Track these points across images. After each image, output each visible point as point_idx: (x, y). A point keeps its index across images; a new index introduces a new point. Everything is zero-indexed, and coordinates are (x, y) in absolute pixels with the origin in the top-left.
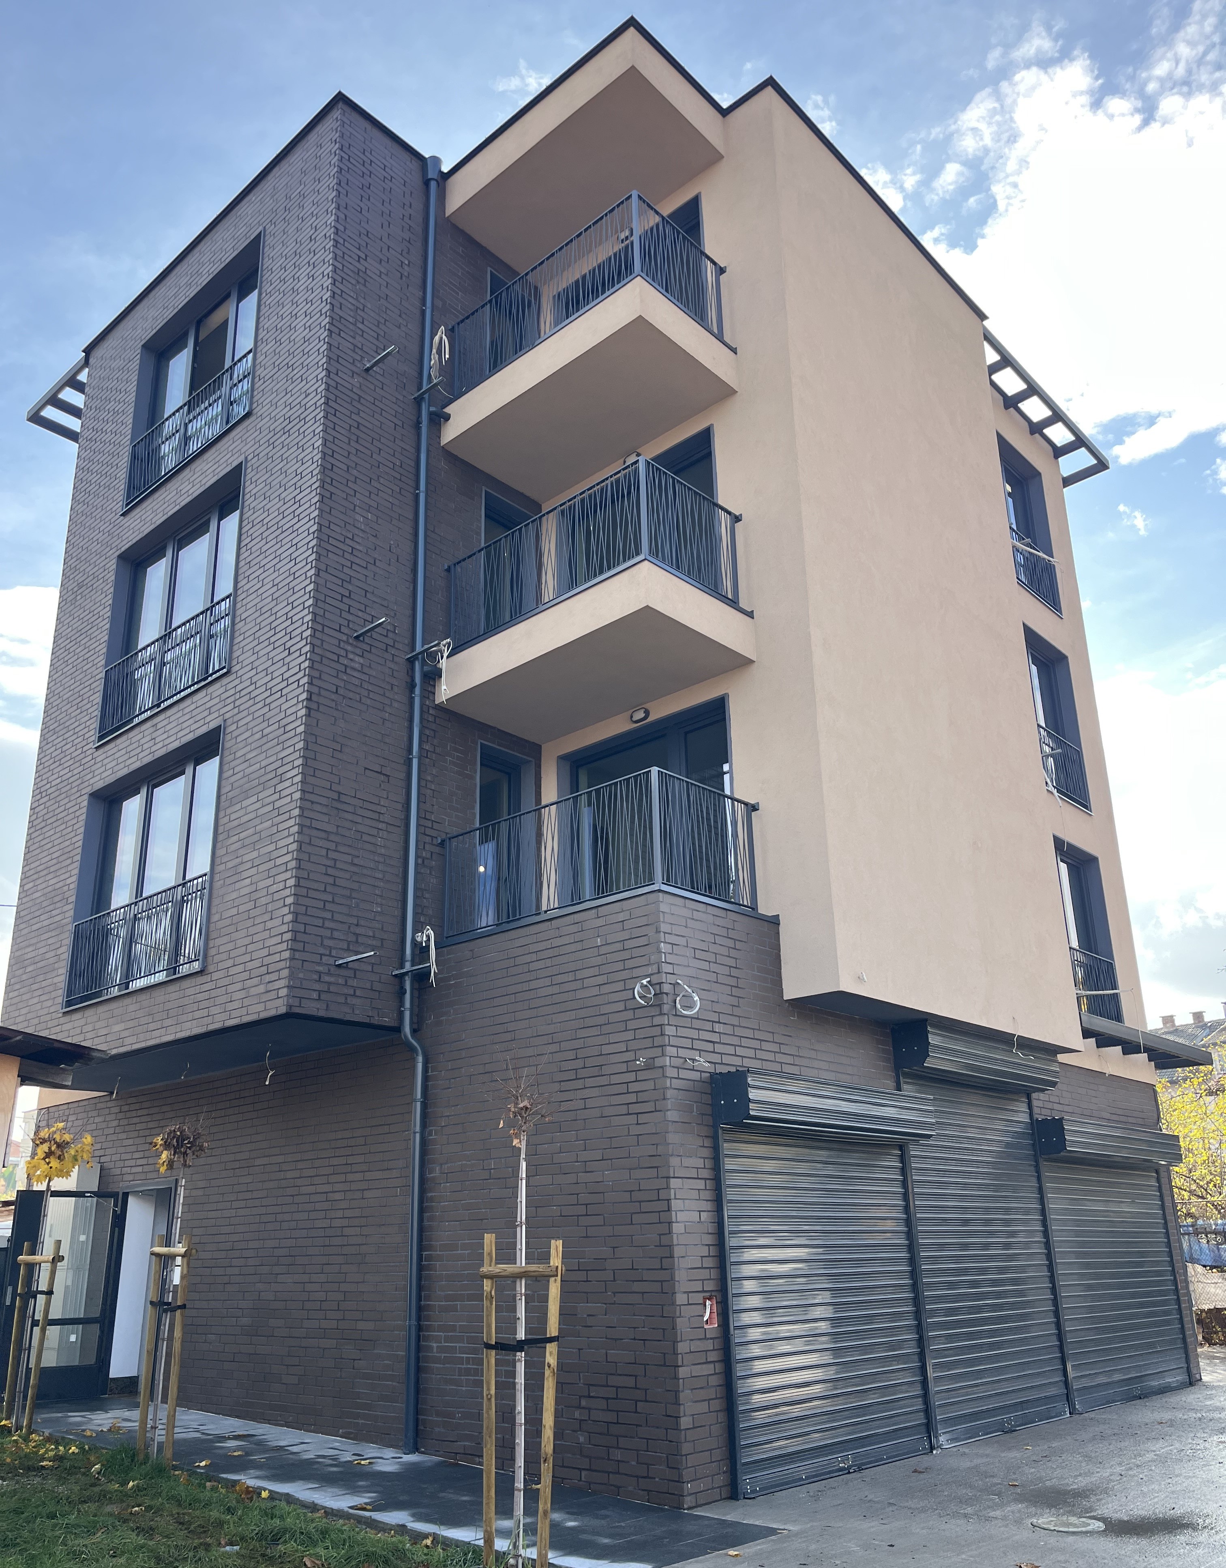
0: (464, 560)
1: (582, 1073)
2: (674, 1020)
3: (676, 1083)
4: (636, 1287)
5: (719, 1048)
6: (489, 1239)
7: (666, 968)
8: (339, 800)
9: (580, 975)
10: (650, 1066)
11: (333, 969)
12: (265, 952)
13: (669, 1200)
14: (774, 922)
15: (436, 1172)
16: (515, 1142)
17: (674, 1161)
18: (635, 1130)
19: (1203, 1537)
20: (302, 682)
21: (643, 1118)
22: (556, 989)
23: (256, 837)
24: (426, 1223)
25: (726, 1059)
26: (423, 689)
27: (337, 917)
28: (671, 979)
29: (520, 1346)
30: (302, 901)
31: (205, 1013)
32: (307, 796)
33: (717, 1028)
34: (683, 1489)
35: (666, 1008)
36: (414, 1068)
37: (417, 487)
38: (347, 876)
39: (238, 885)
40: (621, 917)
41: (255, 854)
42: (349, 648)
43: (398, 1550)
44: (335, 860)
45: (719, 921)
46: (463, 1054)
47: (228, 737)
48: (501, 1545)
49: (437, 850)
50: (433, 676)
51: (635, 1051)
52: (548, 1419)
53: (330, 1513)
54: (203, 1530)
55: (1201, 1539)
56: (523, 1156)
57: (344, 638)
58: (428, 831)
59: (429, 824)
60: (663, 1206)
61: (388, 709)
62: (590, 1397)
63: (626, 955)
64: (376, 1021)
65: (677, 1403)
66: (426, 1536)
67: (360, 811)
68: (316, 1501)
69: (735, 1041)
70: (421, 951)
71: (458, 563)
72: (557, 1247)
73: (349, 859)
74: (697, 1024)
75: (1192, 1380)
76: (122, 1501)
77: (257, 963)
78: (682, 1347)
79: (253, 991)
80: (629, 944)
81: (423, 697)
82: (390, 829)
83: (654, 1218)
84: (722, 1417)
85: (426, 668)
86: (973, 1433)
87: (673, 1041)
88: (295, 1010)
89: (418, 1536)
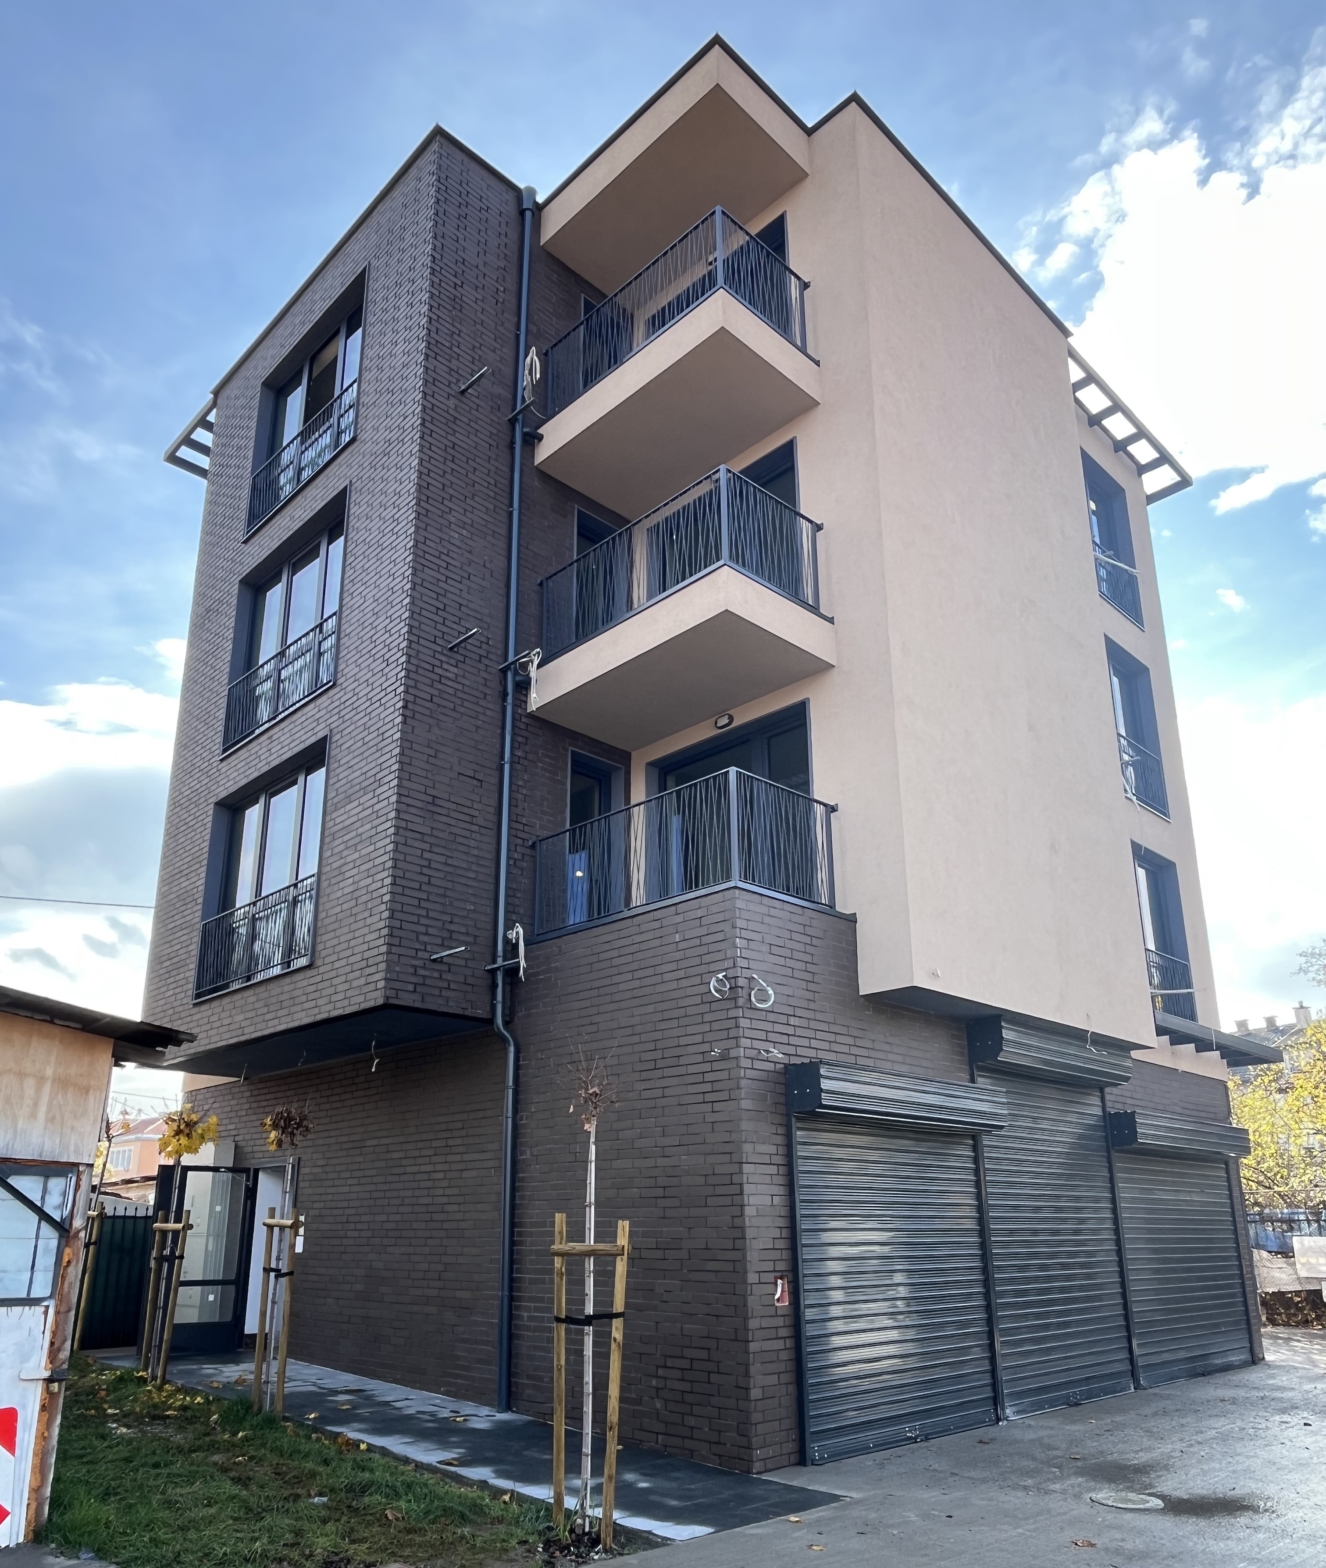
0: (555, 574)
1: (660, 1064)
2: (749, 1013)
3: (750, 1073)
4: (712, 1266)
5: (793, 1040)
6: (560, 1218)
7: (741, 963)
8: (433, 804)
9: (659, 970)
10: (724, 1057)
11: (428, 963)
12: (365, 947)
13: (741, 1184)
14: (852, 919)
15: (526, 1155)
16: (587, 1127)
17: (747, 1148)
18: (710, 1118)
19: (1264, 1520)
20: (398, 691)
21: (716, 1107)
22: (637, 983)
23: (358, 839)
24: (517, 1202)
25: (800, 1051)
26: (515, 698)
27: (431, 914)
28: (747, 973)
29: (588, 1320)
30: (398, 898)
31: (313, 1004)
32: (404, 799)
33: (792, 1021)
34: (751, 1456)
35: (741, 1002)
36: (506, 1057)
37: (511, 505)
38: (441, 875)
39: (342, 885)
40: (699, 913)
41: (357, 855)
42: (444, 658)
43: (475, 1505)
44: (430, 860)
45: (795, 918)
46: (552, 1044)
47: (333, 746)
48: (570, 1502)
49: (528, 851)
50: (523, 686)
51: (711, 1042)
52: (614, 1390)
53: (420, 1466)
54: (298, 1480)
55: (1262, 1523)
56: (592, 1139)
57: (439, 649)
58: (520, 834)
59: (521, 827)
60: (735, 1189)
61: (481, 717)
62: (666, 1367)
63: (704, 949)
64: (469, 1013)
65: (748, 1377)
66: (504, 1492)
67: (453, 814)
68: (408, 1455)
69: (810, 1033)
70: (512, 948)
71: (550, 577)
72: (624, 1227)
73: (442, 859)
74: (771, 1017)
75: (1255, 1359)
76: (228, 1450)
77: (358, 957)
78: (753, 1324)
79: (355, 984)
80: (705, 940)
81: (515, 706)
82: (483, 831)
83: (727, 1201)
84: (792, 1389)
85: (518, 678)
86: (1039, 1406)
87: (748, 1033)
88: (392, 1001)
89: (498, 1492)
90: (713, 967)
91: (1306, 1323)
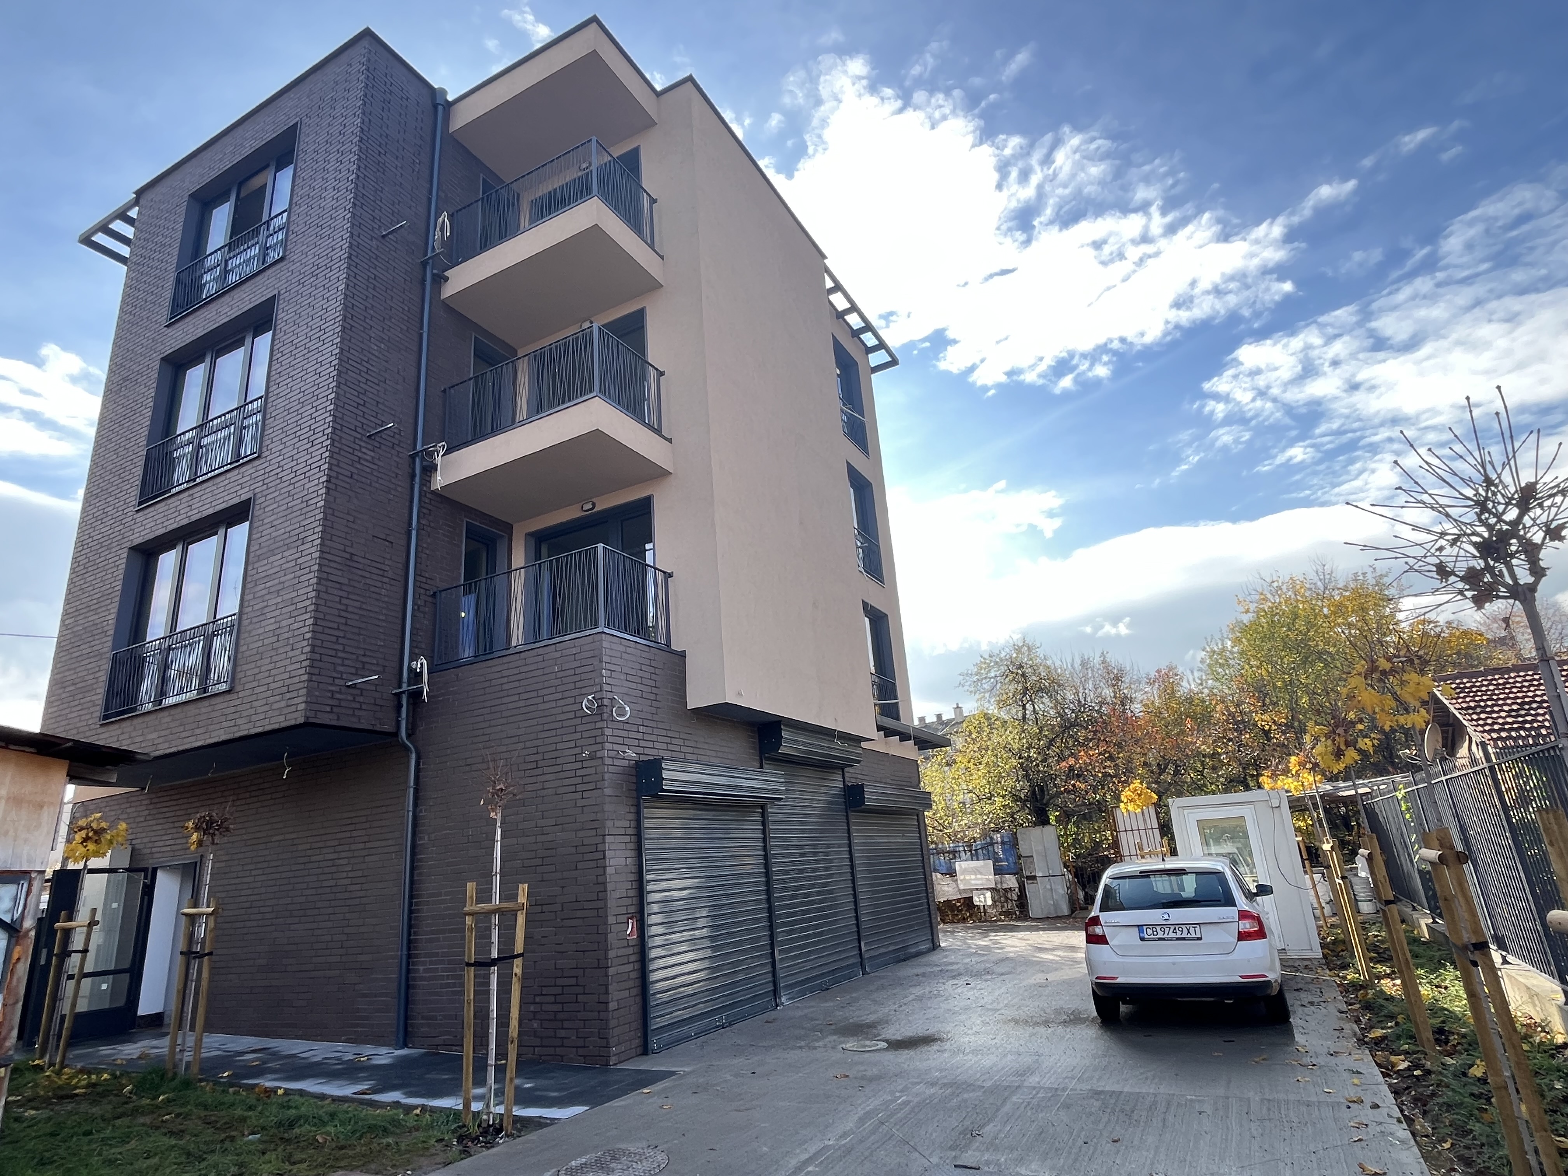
0: (457, 385)
1: (540, 764)
2: (611, 724)
3: (611, 769)
4: (579, 914)
5: (642, 743)
6: (471, 887)
7: (606, 688)
8: (351, 560)
9: (541, 693)
10: (592, 758)
11: (343, 689)
12: (287, 675)
13: (604, 851)
14: (682, 655)
15: (424, 840)
16: (492, 815)
17: (609, 824)
18: (581, 803)
19: (947, 1045)
20: (322, 468)
21: (585, 795)
22: (522, 704)
23: (281, 586)
24: (416, 878)
25: (647, 751)
26: (421, 479)
27: (348, 649)
28: (610, 695)
29: (494, 962)
30: (319, 636)
31: (232, 723)
32: (326, 556)
33: (641, 729)
34: (609, 1052)
35: (605, 716)
36: (408, 762)
37: (422, 328)
38: (357, 617)
39: (263, 624)
40: (574, 651)
41: (279, 599)
42: (362, 444)
43: (394, 1120)
44: (347, 605)
45: (644, 655)
46: (449, 751)
47: (257, 507)
48: (476, 1106)
49: (430, 599)
50: (430, 469)
51: (582, 747)
52: (515, 1013)
53: (335, 1099)
54: (229, 1126)
55: (946, 1047)
56: (498, 824)
57: (359, 436)
58: (423, 585)
59: (424, 580)
60: (599, 855)
61: (393, 492)
62: (542, 995)
63: (577, 678)
64: (378, 728)
65: (607, 993)
66: (416, 1107)
67: (368, 569)
68: (325, 1092)
69: (654, 738)
70: (416, 676)
71: (453, 387)
72: (523, 888)
73: (357, 604)
74: (627, 727)
75: (935, 947)
76: (154, 1113)
77: (280, 684)
78: (611, 954)
79: (275, 706)
80: (579, 670)
81: (421, 485)
82: (392, 582)
83: (593, 864)
84: (638, 999)
85: (425, 463)
86: (803, 993)
87: (610, 739)
88: (311, 720)
89: (409, 1109)
90: (584, 691)
91: (964, 920)
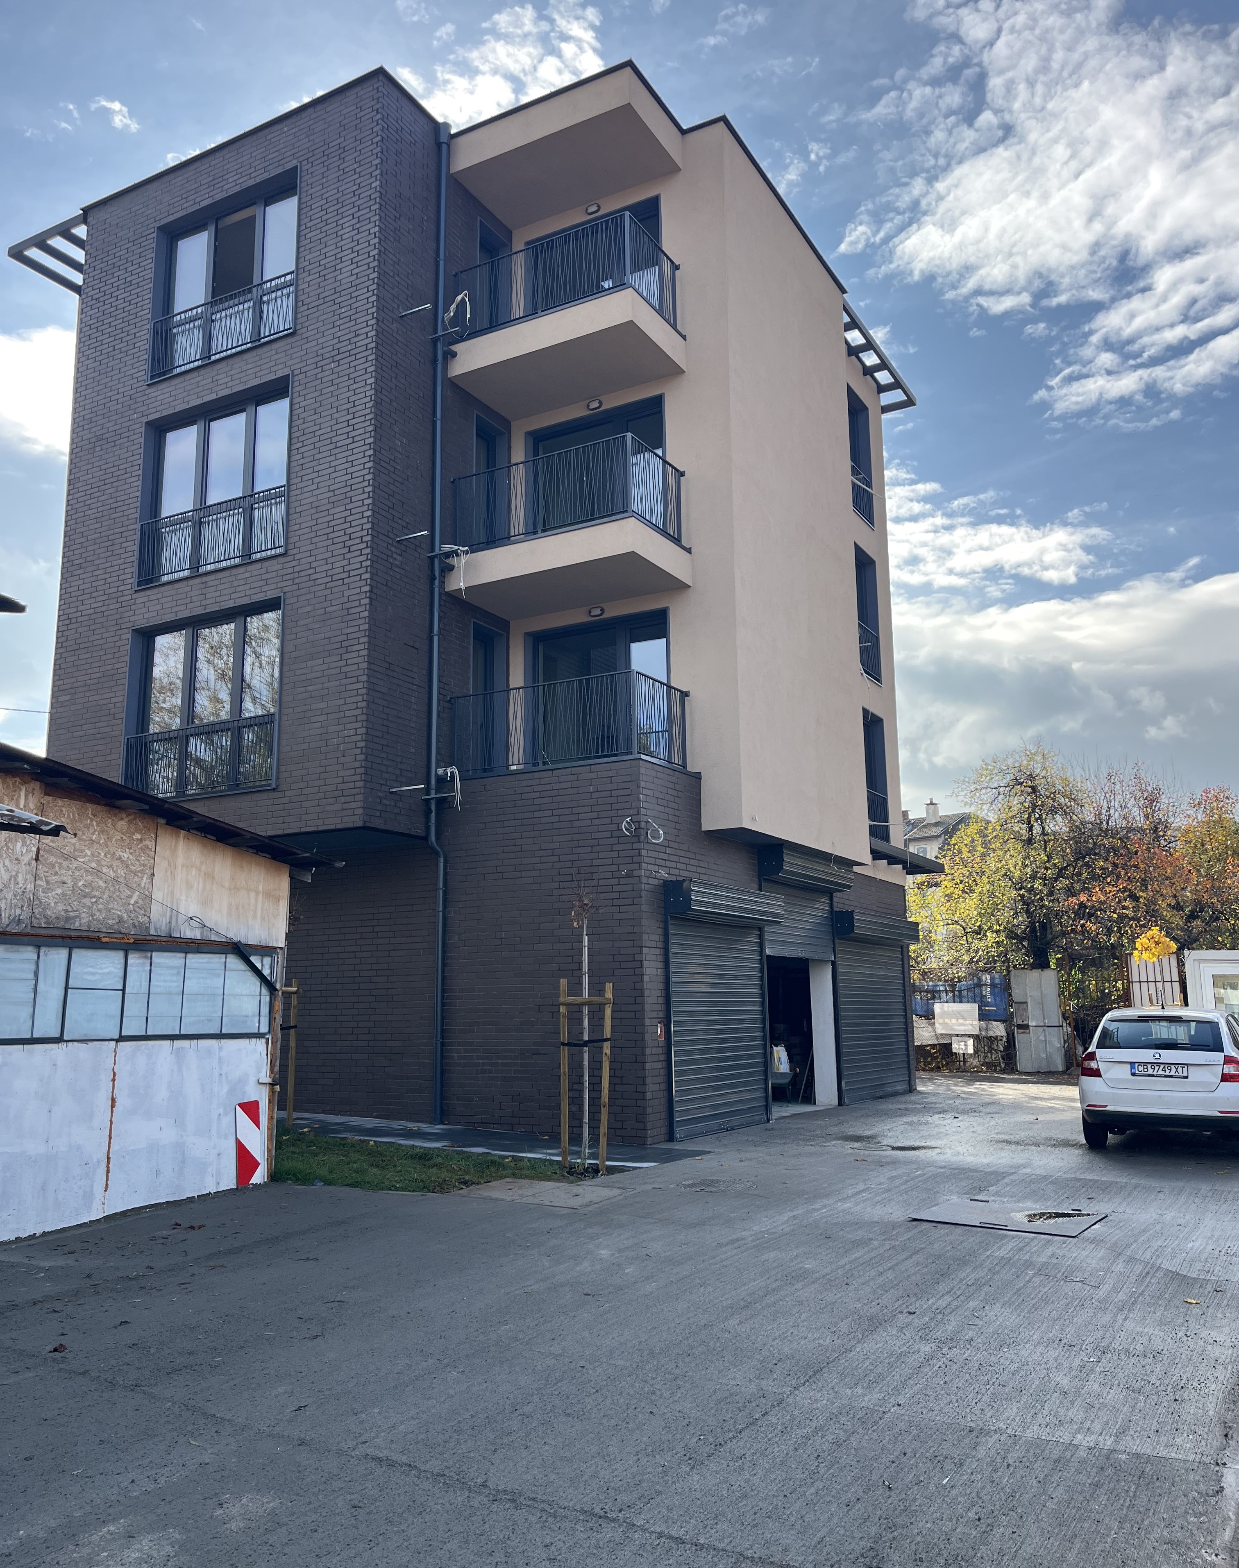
0: (469, 476)
1: (576, 877)
2: (647, 846)
3: (647, 887)
5: (671, 864)
6: (563, 982)
7: (643, 811)
8: (388, 669)
10: (628, 876)
11: (387, 795)
12: (339, 780)
13: (641, 961)
14: (698, 777)
15: (455, 939)
17: (645, 937)
21: (623, 909)
22: (556, 819)
23: (324, 692)
25: (673, 872)
26: (440, 579)
27: (389, 756)
28: (646, 818)
29: (585, 1044)
30: (371, 745)
31: (281, 820)
32: (372, 666)
33: (667, 850)
34: (646, 1135)
35: (641, 838)
36: (437, 865)
38: (394, 725)
39: (305, 727)
40: (610, 774)
41: (324, 704)
42: (393, 549)
44: (388, 714)
45: (668, 777)
46: (477, 858)
49: (447, 705)
50: (447, 571)
51: (619, 864)
55: (946, 1152)
57: (391, 542)
58: (443, 693)
59: (443, 686)
60: (638, 964)
61: (417, 596)
63: (612, 800)
64: (413, 832)
65: (644, 1084)
66: (507, 1156)
67: (402, 677)
69: (678, 859)
70: (447, 784)
72: (609, 986)
73: (395, 713)
74: (659, 848)
75: (912, 1090)
77: (330, 788)
78: (648, 1051)
79: (329, 808)
80: (614, 793)
81: (440, 585)
83: (632, 972)
84: (666, 1093)
85: (444, 566)
87: (646, 860)
88: (368, 824)
90: (621, 813)
